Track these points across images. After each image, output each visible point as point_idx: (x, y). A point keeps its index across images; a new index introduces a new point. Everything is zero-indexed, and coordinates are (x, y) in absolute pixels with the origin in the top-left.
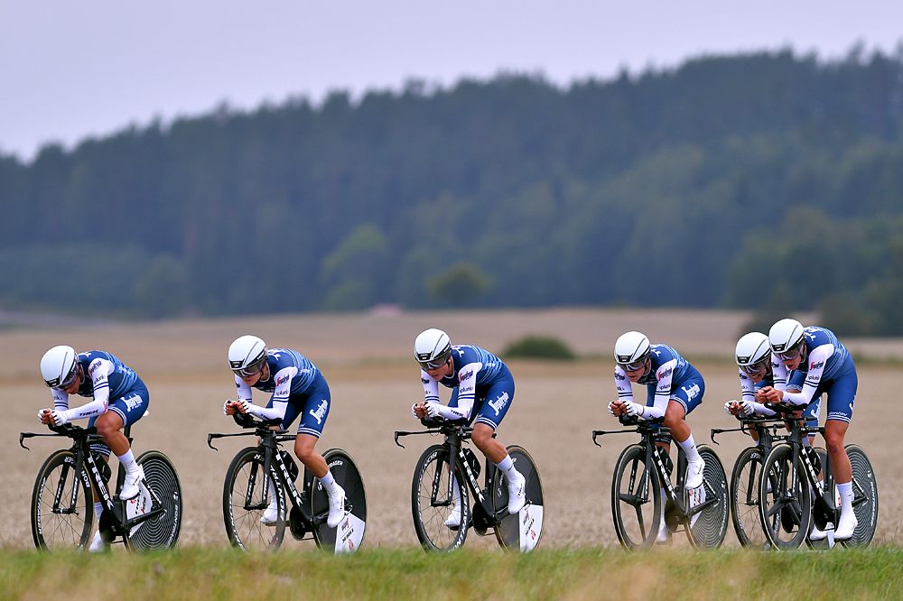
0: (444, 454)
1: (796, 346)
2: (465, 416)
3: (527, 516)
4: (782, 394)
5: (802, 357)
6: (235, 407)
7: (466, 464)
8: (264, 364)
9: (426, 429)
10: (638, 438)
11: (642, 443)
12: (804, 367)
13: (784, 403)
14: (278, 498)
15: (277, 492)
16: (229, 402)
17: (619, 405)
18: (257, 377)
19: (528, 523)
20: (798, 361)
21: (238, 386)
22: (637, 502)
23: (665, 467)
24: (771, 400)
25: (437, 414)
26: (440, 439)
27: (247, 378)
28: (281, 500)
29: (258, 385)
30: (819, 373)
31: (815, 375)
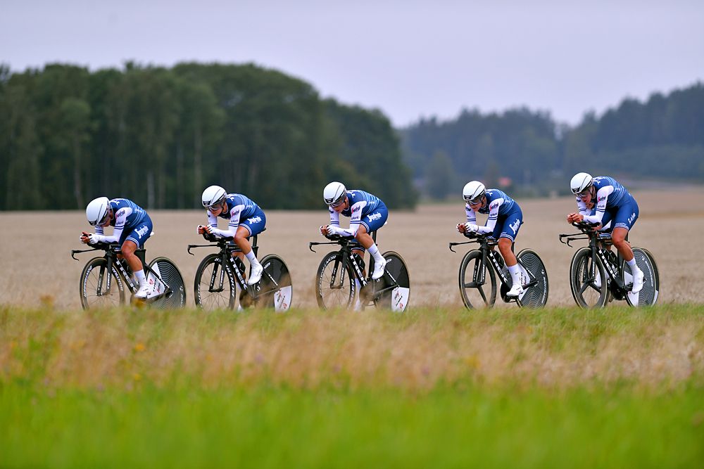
0: (339, 257)
1: (587, 188)
2: (353, 234)
3: (398, 294)
4: (582, 217)
5: (592, 195)
6: (204, 229)
7: (355, 263)
8: (224, 203)
9: (330, 241)
10: (478, 246)
11: (481, 249)
12: (595, 201)
13: (585, 223)
14: (231, 283)
15: (230, 280)
16: (200, 227)
17: (462, 226)
18: (220, 210)
19: (398, 298)
20: (590, 197)
21: (209, 216)
22: (477, 284)
23: (498, 263)
24: (575, 221)
25: (334, 233)
26: (338, 248)
27: (213, 212)
28: (233, 284)
29: (221, 215)
30: (604, 203)
31: (603, 204)
